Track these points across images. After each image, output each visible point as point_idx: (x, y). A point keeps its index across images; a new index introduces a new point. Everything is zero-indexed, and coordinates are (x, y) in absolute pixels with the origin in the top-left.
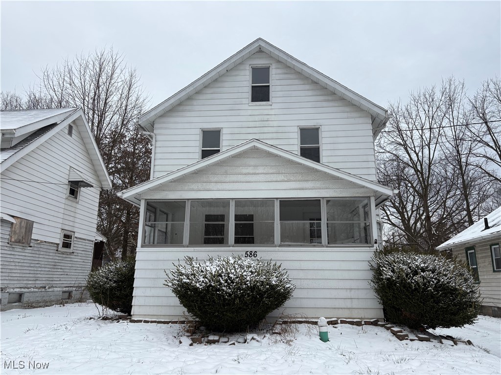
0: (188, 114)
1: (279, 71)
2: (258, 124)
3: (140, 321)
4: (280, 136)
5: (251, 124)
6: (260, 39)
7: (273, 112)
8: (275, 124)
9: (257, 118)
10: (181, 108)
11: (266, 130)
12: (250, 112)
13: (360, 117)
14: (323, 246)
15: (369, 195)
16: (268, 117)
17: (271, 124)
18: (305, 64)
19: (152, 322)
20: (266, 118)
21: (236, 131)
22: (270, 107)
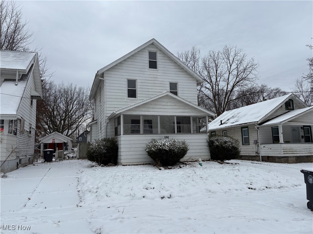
0: (120, 71)
1: (161, 55)
2: (153, 79)
3: (127, 165)
4: (162, 85)
5: (150, 79)
6: (154, 39)
7: (159, 74)
8: (160, 80)
9: (152, 76)
10: (117, 67)
11: (156, 82)
12: (149, 73)
13: (193, 80)
14: (191, 134)
15: (206, 115)
16: (157, 76)
17: (158, 79)
18: (173, 54)
19: (131, 165)
20: (156, 76)
21: (144, 81)
22: (157, 72)
